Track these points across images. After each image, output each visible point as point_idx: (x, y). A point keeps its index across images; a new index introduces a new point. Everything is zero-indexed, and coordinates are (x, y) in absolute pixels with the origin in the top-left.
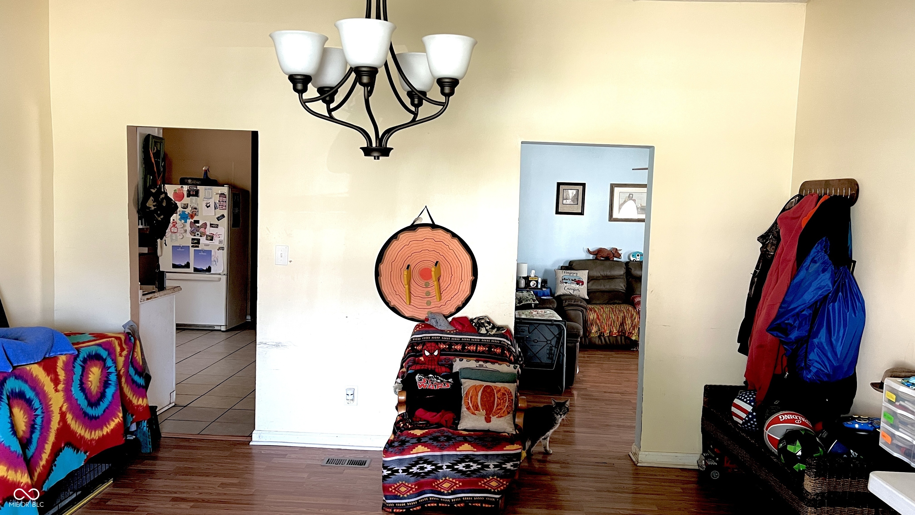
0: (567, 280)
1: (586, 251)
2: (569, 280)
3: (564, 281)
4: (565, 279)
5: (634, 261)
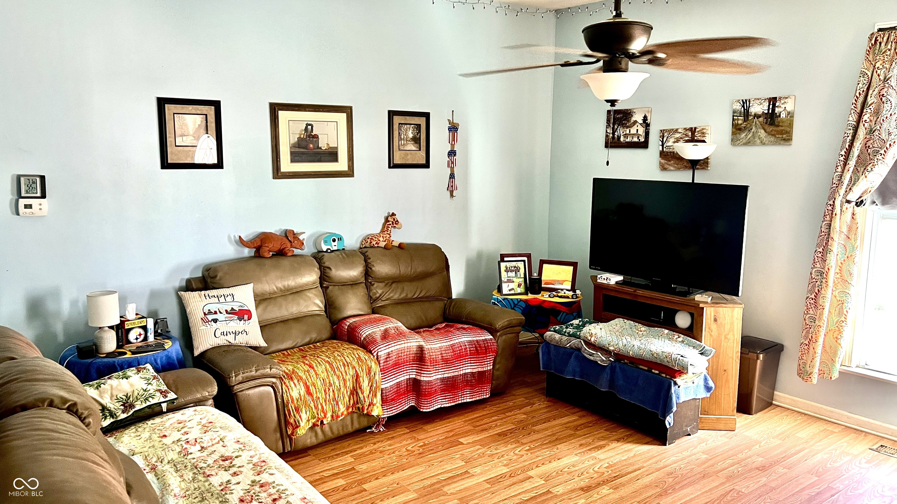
0: (216, 313)
1: (236, 242)
2: (221, 313)
3: (210, 317)
4: (210, 313)
5: (329, 251)
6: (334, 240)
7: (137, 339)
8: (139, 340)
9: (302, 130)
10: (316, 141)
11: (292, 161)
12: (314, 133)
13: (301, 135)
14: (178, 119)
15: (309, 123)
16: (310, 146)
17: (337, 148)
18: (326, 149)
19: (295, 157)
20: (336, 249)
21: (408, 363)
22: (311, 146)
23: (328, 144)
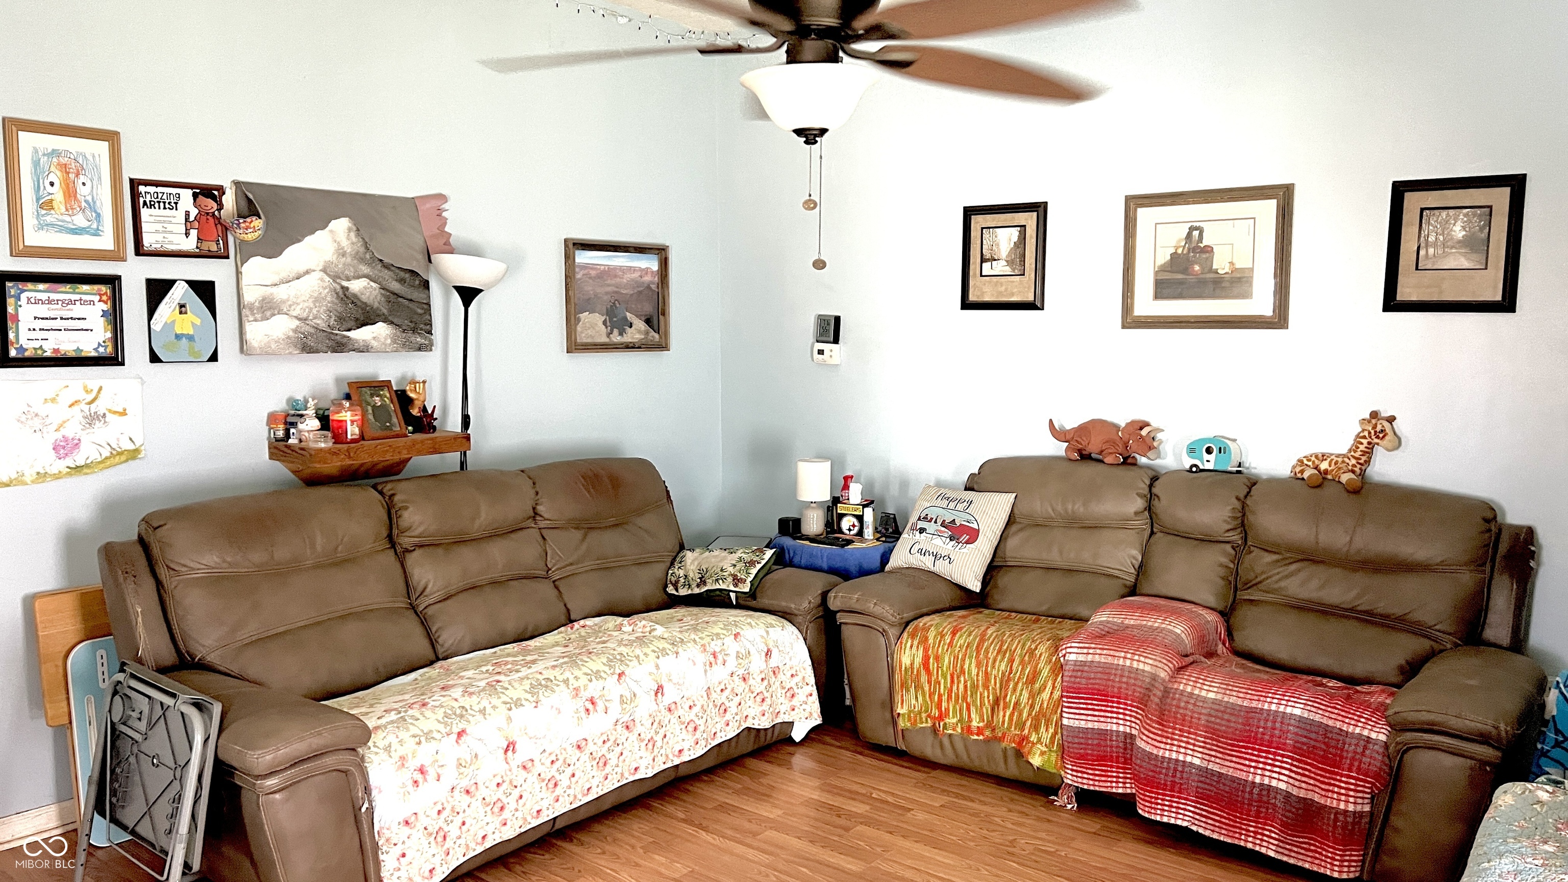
0: (930, 520)
5: (1194, 469)
6: (1209, 451)
7: (850, 530)
8: (852, 533)
9: (1179, 241)
10: (1207, 259)
11: (1157, 296)
12: (1205, 242)
13: (1177, 248)
14: (988, 236)
15: (1195, 224)
16: (1193, 268)
17: (1252, 269)
18: (1226, 273)
19: (1163, 289)
20: (1211, 468)
21: (1129, 702)
22: (1197, 268)
23: (1231, 263)
